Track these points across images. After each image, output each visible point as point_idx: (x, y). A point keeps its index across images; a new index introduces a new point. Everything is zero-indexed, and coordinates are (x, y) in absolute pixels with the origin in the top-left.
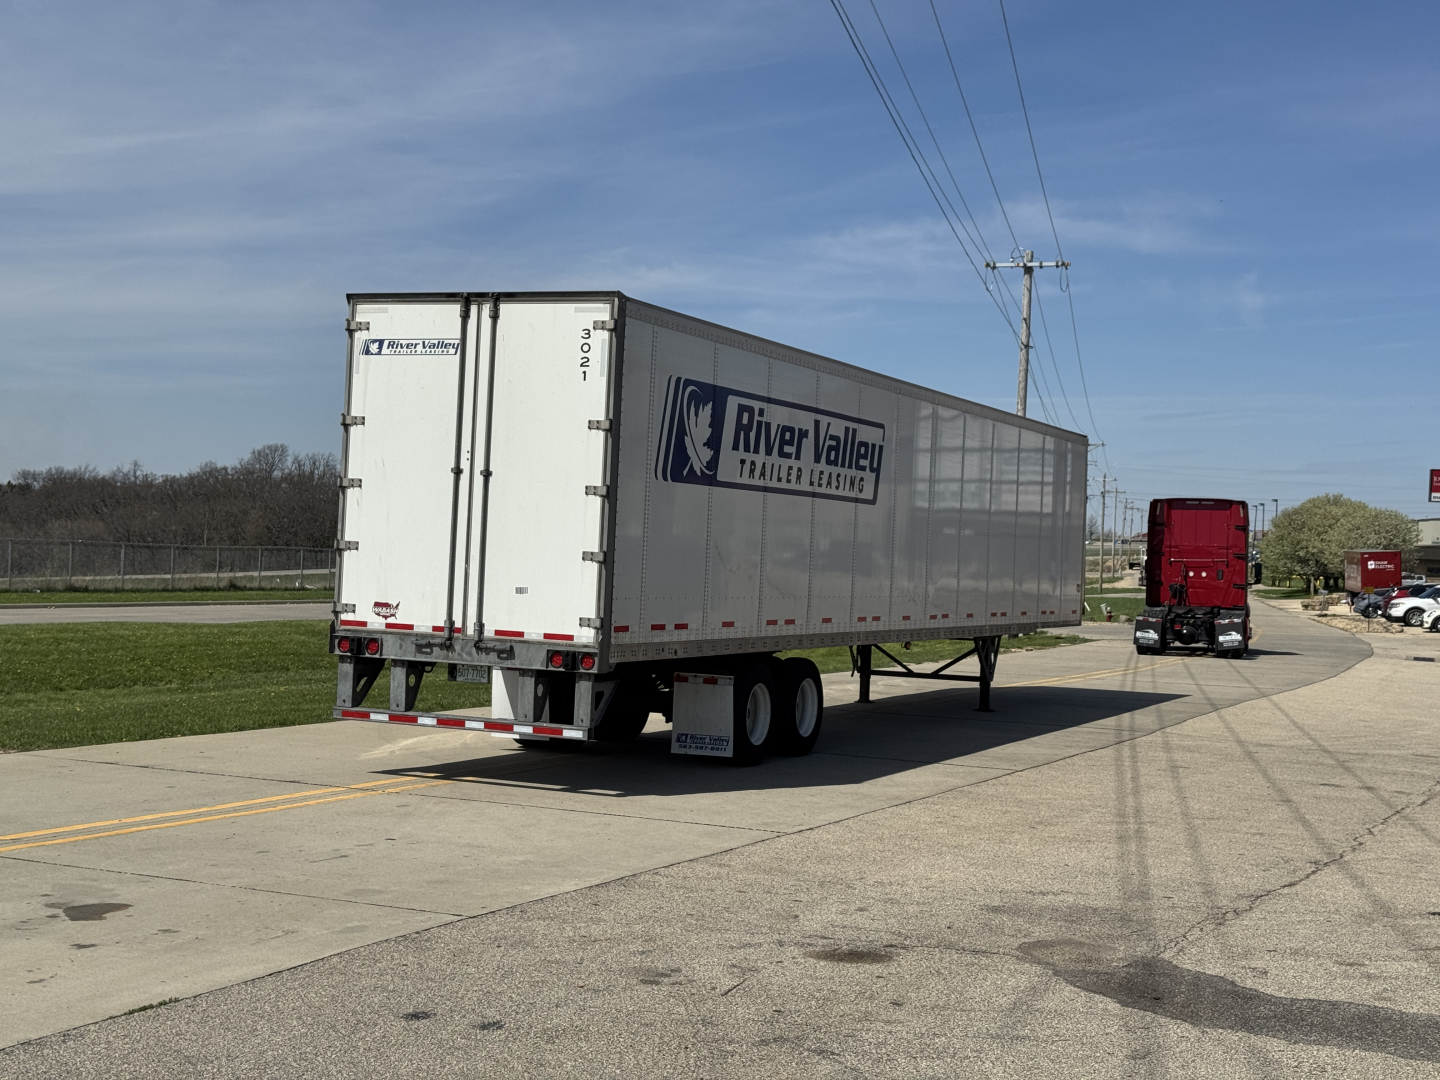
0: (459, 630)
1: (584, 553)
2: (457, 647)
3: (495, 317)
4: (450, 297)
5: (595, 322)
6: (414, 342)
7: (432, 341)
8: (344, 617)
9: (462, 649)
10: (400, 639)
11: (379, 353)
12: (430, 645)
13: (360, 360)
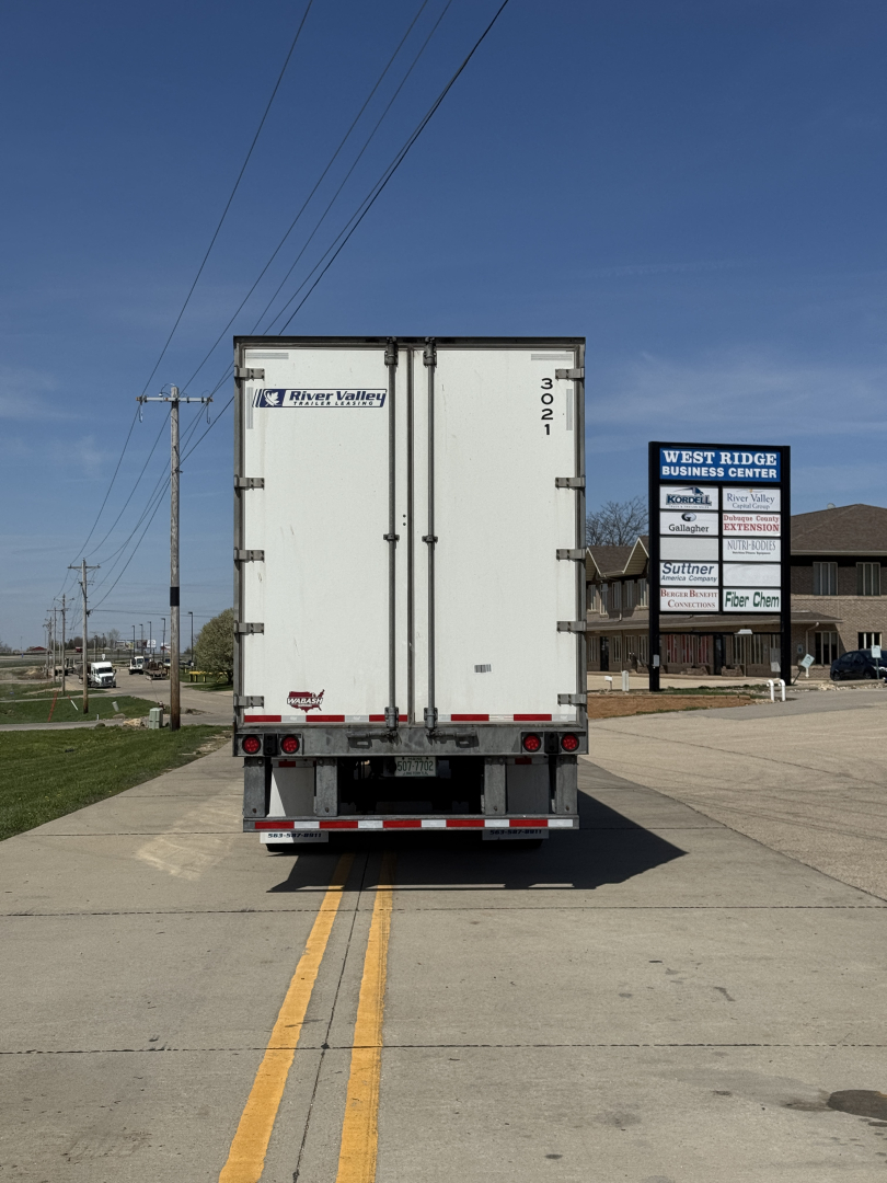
0: (404, 718)
1: (559, 623)
2: (403, 737)
3: (431, 364)
4: (370, 342)
5: (557, 371)
6: (326, 392)
7: (349, 392)
8: (248, 712)
9: (410, 739)
10: (327, 733)
11: (280, 405)
12: (369, 738)
13: (255, 415)
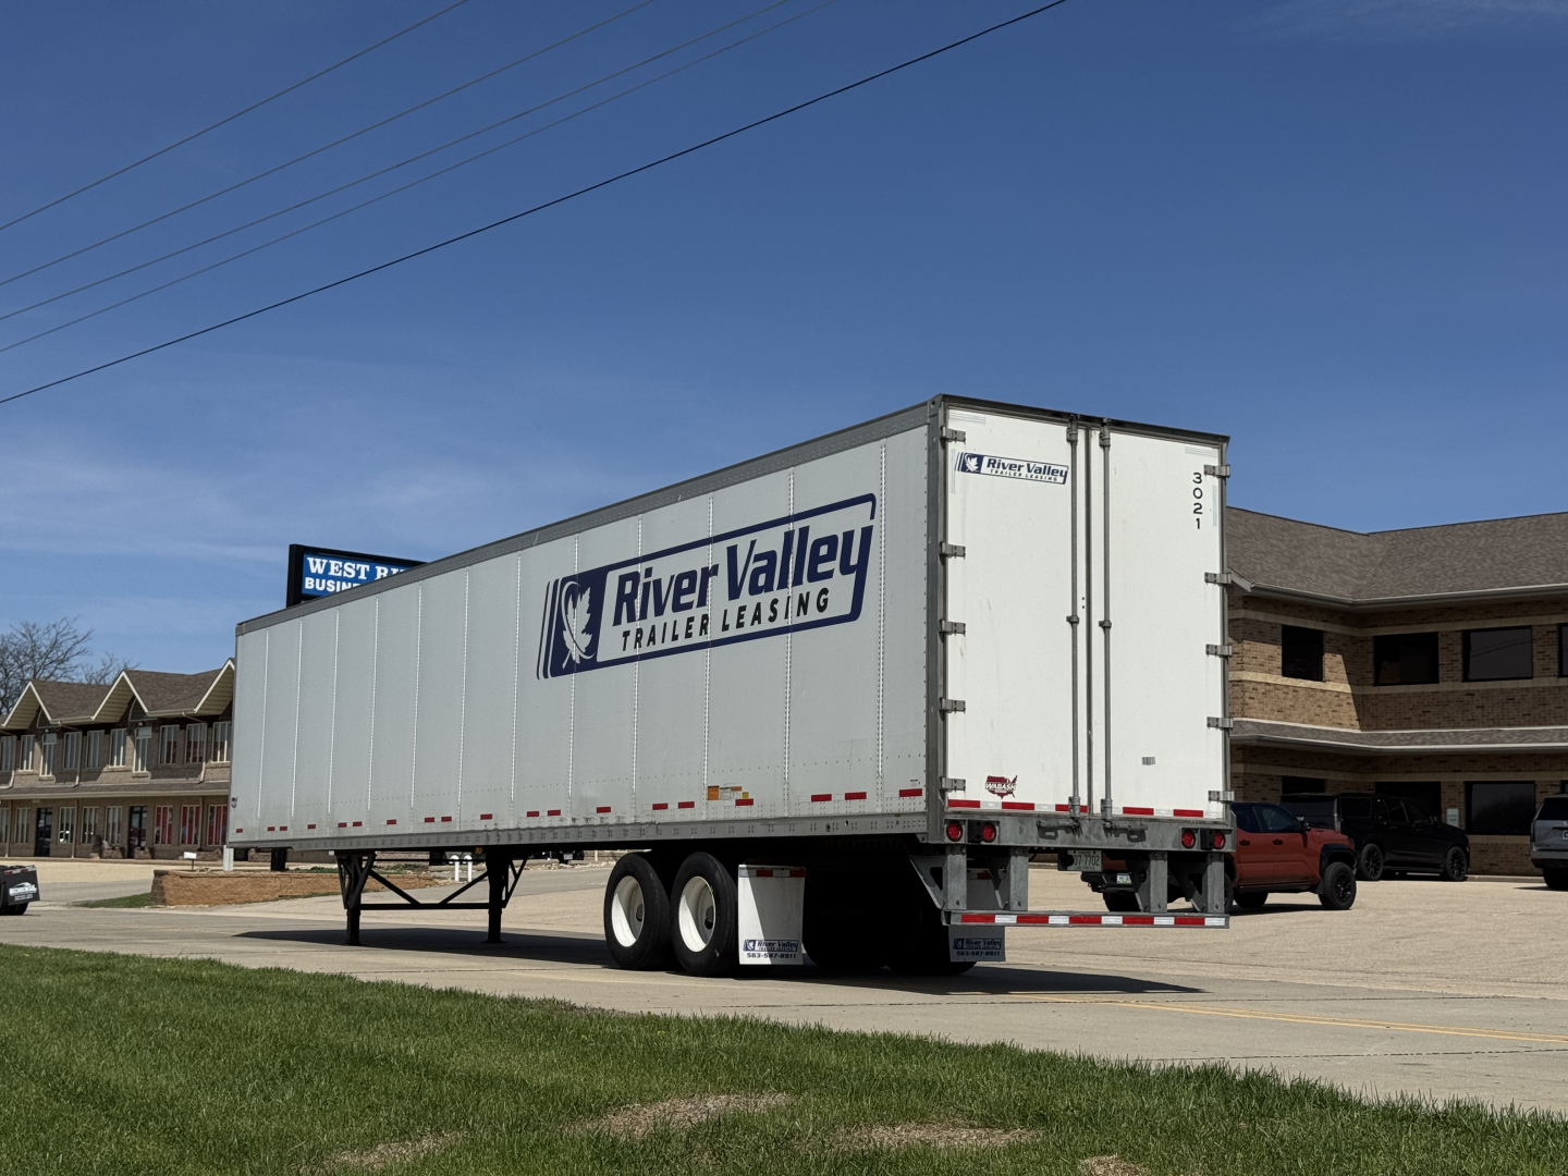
0: (1083, 809)
1: (1209, 719)
2: (1085, 829)
3: (1105, 445)
4: (1054, 416)
5: (1205, 466)
6: (1018, 463)
7: (1038, 465)
8: (952, 795)
9: (1090, 831)
10: (1020, 822)
11: (978, 471)
12: (1054, 829)
13: (955, 478)
